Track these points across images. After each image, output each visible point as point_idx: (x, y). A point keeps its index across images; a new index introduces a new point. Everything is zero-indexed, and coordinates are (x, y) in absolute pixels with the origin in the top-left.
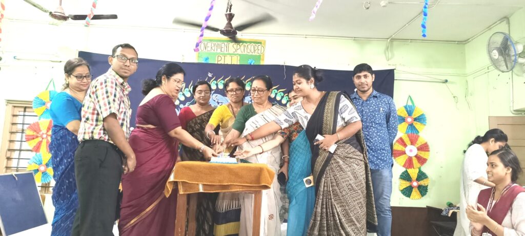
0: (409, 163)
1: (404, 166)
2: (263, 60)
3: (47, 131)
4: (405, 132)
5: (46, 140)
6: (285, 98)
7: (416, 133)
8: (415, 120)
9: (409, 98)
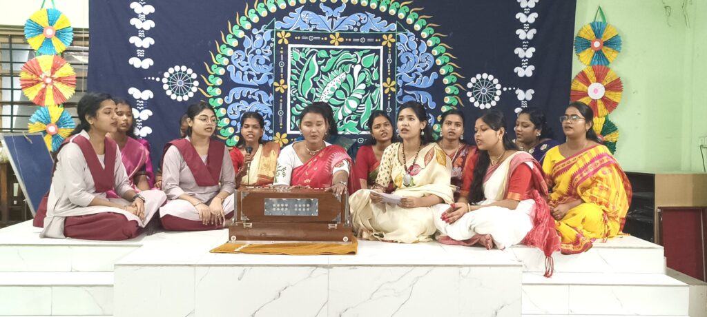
3: (53, 73)
4: (588, 63)
5: (51, 87)
6: (411, 14)
7: (605, 65)
8: (606, 44)
9: (599, 10)
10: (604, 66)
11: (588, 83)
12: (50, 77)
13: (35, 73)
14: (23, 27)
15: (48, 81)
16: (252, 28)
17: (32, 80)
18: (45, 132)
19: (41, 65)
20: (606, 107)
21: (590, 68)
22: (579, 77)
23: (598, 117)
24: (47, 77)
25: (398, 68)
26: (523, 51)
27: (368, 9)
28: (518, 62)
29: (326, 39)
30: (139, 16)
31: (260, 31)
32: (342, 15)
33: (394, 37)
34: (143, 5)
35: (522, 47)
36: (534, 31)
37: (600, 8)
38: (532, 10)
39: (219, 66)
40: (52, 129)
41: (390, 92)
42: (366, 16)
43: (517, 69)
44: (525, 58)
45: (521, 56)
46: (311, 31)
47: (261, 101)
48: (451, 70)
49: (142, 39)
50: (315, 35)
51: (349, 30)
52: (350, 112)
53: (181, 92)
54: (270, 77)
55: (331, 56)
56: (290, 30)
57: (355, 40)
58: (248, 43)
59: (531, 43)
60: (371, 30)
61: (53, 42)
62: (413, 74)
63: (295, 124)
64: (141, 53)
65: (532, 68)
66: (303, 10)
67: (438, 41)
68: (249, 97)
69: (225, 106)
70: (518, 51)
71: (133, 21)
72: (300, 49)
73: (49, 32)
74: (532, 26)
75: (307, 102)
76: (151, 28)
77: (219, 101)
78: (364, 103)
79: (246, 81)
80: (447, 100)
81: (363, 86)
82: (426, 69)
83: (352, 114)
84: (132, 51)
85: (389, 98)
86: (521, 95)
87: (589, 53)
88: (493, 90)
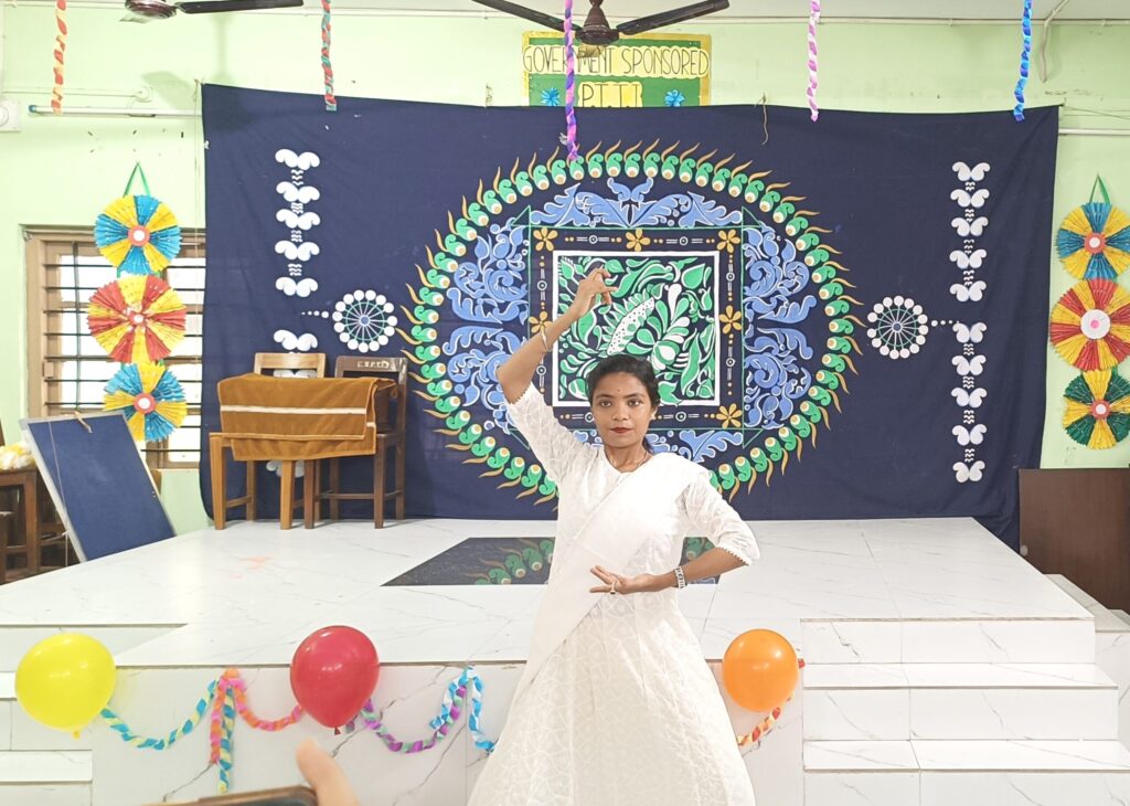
0: (1089, 357)
1: (1077, 364)
2: (707, 92)
3: (145, 306)
4: (1081, 275)
5: (143, 330)
6: (768, 195)
7: (1110, 277)
8: (1110, 241)
9: (1098, 183)
10: (1107, 282)
11: (1081, 311)
12: (141, 313)
13: (112, 306)
14: (91, 228)
15: (138, 319)
16: (490, 224)
17: (108, 319)
18: (132, 410)
19: (125, 293)
20: (1113, 353)
21: (1085, 283)
22: (1063, 301)
23: (1100, 370)
24: (134, 313)
25: (746, 288)
26: (966, 256)
27: (692, 186)
28: (957, 275)
29: (619, 240)
30: (293, 205)
31: (504, 229)
32: (647, 198)
33: (738, 235)
34: (299, 188)
35: (963, 250)
36: (983, 221)
37: (1098, 177)
38: (979, 185)
39: (431, 290)
40: (145, 403)
41: (732, 329)
42: (689, 200)
43: (955, 288)
44: (969, 268)
45: (962, 264)
46: (593, 227)
47: (506, 350)
48: (839, 290)
49: (298, 244)
50: (599, 233)
51: (660, 225)
52: (663, 367)
53: (367, 336)
54: (522, 308)
55: (628, 269)
56: (557, 226)
57: (669, 241)
58: (484, 249)
59: (978, 242)
60: (697, 224)
61: (145, 253)
62: (772, 299)
63: (567, 390)
64: (295, 269)
65: (981, 285)
66: (578, 190)
67: (816, 240)
68: (486, 343)
69: (444, 359)
70: (956, 256)
71: (282, 215)
72: (575, 259)
73: (139, 236)
74: (978, 213)
75: (587, 350)
76: (313, 226)
77: (434, 352)
78: (687, 351)
79: (482, 316)
80: (833, 343)
81: (685, 321)
82: (795, 291)
83: (667, 370)
84: (281, 266)
85: (731, 342)
86: (963, 333)
87: (1081, 258)
88: (913, 326)
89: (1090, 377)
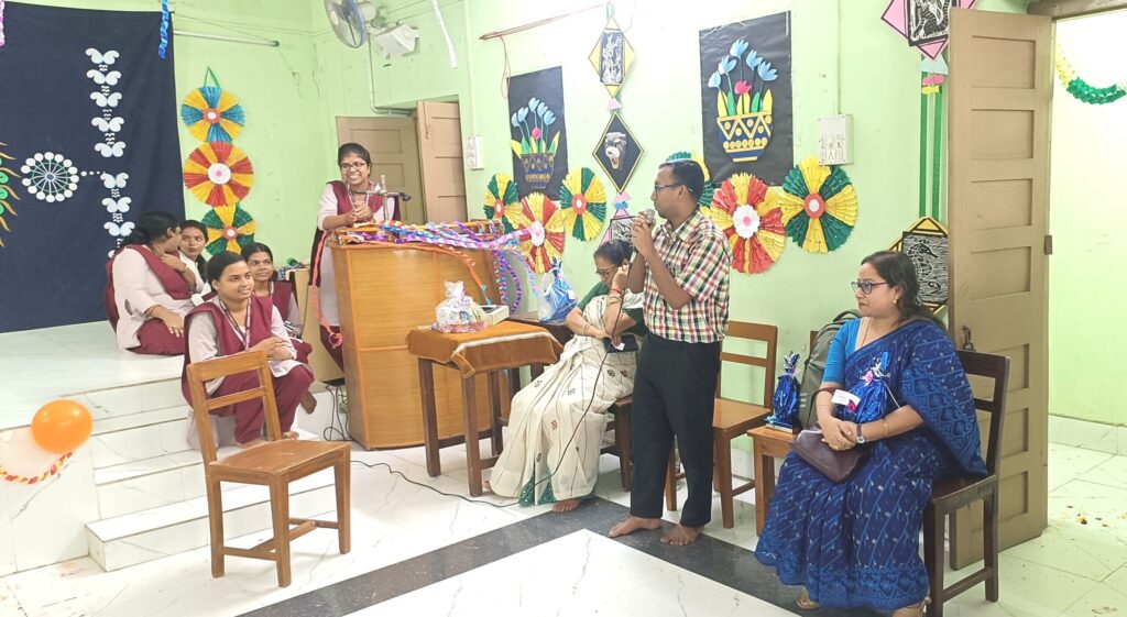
0: (217, 196)
4: (204, 138)
7: (227, 141)
8: (223, 115)
9: (209, 74)
10: (225, 143)
11: (207, 164)
20: (235, 193)
21: (208, 145)
22: (192, 157)
23: (227, 206)
26: (106, 122)
28: (101, 137)
35: (103, 117)
36: (117, 96)
37: (209, 68)
38: (111, 68)
43: (99, 147)
45: (103, 128)
59: (115, 112)
65: (122, 145)
70: (98, 122)
74: (113, 89)
86: (109, 181)
87: (202, 127)
88: (65, 175)
89: (219, 210)
